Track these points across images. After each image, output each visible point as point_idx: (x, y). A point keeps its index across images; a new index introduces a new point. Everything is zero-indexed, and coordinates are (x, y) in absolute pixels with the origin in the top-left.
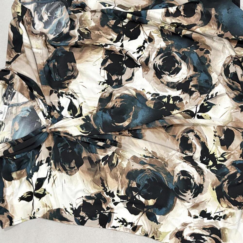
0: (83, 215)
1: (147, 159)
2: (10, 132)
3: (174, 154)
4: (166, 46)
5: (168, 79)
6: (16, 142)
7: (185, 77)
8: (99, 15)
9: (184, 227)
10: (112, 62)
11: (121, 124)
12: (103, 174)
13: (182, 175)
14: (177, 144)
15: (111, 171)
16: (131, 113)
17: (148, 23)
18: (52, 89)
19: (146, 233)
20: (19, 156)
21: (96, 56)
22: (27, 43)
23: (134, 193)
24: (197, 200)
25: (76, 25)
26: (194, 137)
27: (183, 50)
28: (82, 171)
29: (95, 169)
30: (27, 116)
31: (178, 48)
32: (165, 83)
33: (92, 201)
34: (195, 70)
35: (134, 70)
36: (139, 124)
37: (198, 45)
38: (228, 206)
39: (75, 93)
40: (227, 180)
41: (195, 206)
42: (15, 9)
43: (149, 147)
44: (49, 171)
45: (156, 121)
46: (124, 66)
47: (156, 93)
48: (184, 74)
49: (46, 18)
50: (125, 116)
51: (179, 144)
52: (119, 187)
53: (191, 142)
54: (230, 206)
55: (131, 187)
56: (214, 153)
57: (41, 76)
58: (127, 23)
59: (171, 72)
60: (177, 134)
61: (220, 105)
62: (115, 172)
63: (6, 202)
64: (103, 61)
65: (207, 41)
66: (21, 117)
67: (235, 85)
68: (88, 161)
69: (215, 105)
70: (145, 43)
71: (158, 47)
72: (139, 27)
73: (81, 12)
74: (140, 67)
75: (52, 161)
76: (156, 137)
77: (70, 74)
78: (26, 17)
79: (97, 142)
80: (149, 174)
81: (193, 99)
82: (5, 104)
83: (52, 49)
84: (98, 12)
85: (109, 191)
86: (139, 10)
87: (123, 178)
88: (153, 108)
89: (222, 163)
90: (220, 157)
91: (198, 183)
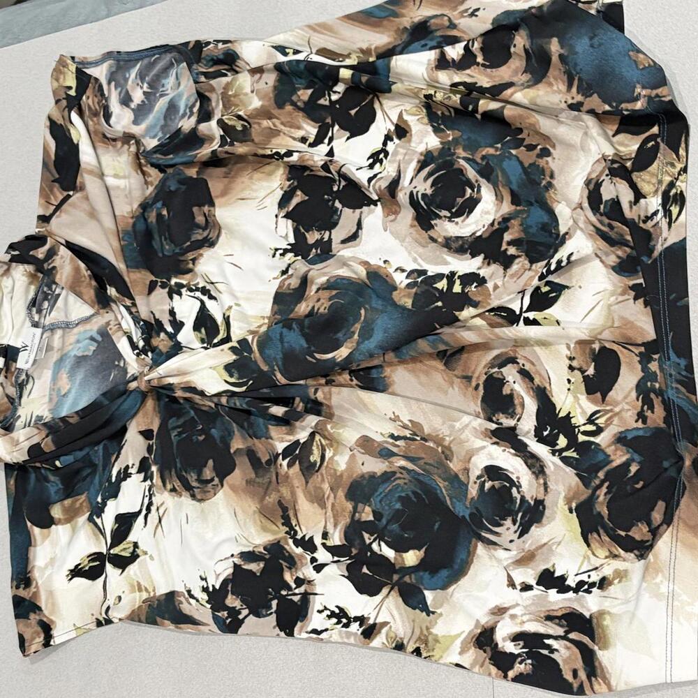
0: (234, 605)
1: (398, 443)
2: (47, 399)
3: (467, 426)
4: (441, 146)
5: (449, 229)
6: (61, 424)
7: (490, 221)
8: (271, 78)
9: (497, 618)
10: (307, 198)
11: (330, 356)
12: (285, 492)
13: (490, 479)
14: (475, 398)
15: (307, 482)
16: (356, 325)
17: (393, 87)
18: (154, 279)
19: (398, 641)
20: (69, 459)
21: (265, 184)
22: (89, 164)
23: (366, 536)
24: (530, 542)
25: (213, 110)
26: (518, 376)
27: (484, 153)
28: (233, 488)
29: (266, 480)
30: (90, 354)
31: (472, 147)
32: (440, 240)
33: (259, 565)
34: (515, 200)
35: (361, 213)
36: (376, 352)
37: (520, 137)
38: (611, 552)
39: (212, 283)
40: (606, 484)
41: (526, 559)
42: (61, 80)
43: (404, 410)
44: (147, 493)
45: (420, 341)
46: (338, 204)
47: (419, 268)
48: (488, 213)
49: (138, 96)
50: (340, 335)
51: (480, 399)
52: (328, 524)
53: (512, 390)
54: (617, 553)
55: (359, 521)
56: (570, 413)
57: (125, 245)
58: (341, 95)
59: (454, 210)
60: (473, 373)
61: (580, 287)
62: (318, 485)
63: (34, 584)
64: (283, 195)
65: (541, 124)
66: (75, 356)
67: (615, 230)
68: (247, 460)
69: (567, 287)
70: (388, 142)
71: (421, 148)
72: (372, 102)
73: (226, 75)
74: (376, 205)
75: (154, 469)
76: (421, 384)
77: (198, 235)
78: (88, 98)
79: (269, 407)
80: (405, 484)
81: (512, 276)
82: (36, 325)
83: (155, 175)
84: (269, 70)
85: (302, 535)
86: (371, 60)
87: (338, 501)
88: (410, 307)
89: (592, 439)
90: (584, 424)
91: (532, 498)
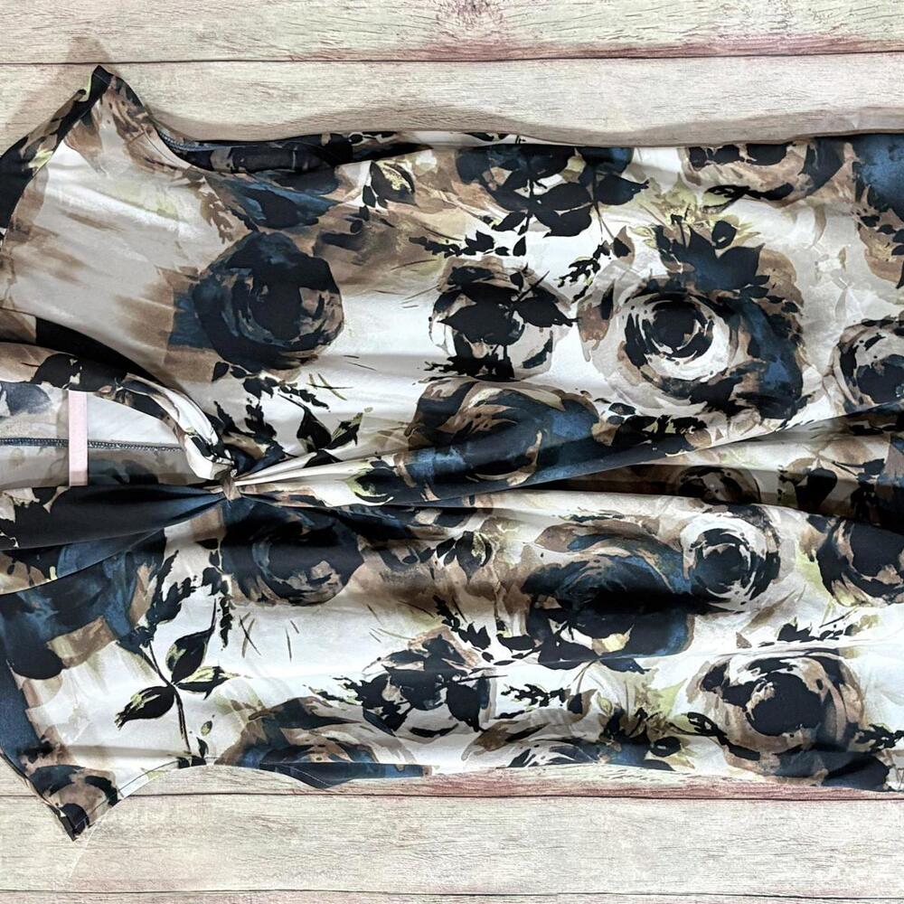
4: (668, 277)
5: (667, 368)
7: (722, 369)
10: (476, 304)
18: (222, 362)
27: (720, 295)
32: (656, 380)
34: (753, 349)
35: (552, 332)
37: (763, 286)
46: (517, 317)
48: (720, 360)
59: (678, 348)
65: (798, 276)
70: (602, 255)
71: (645, 274)
74: (571, 325)
77: (309, 327)
